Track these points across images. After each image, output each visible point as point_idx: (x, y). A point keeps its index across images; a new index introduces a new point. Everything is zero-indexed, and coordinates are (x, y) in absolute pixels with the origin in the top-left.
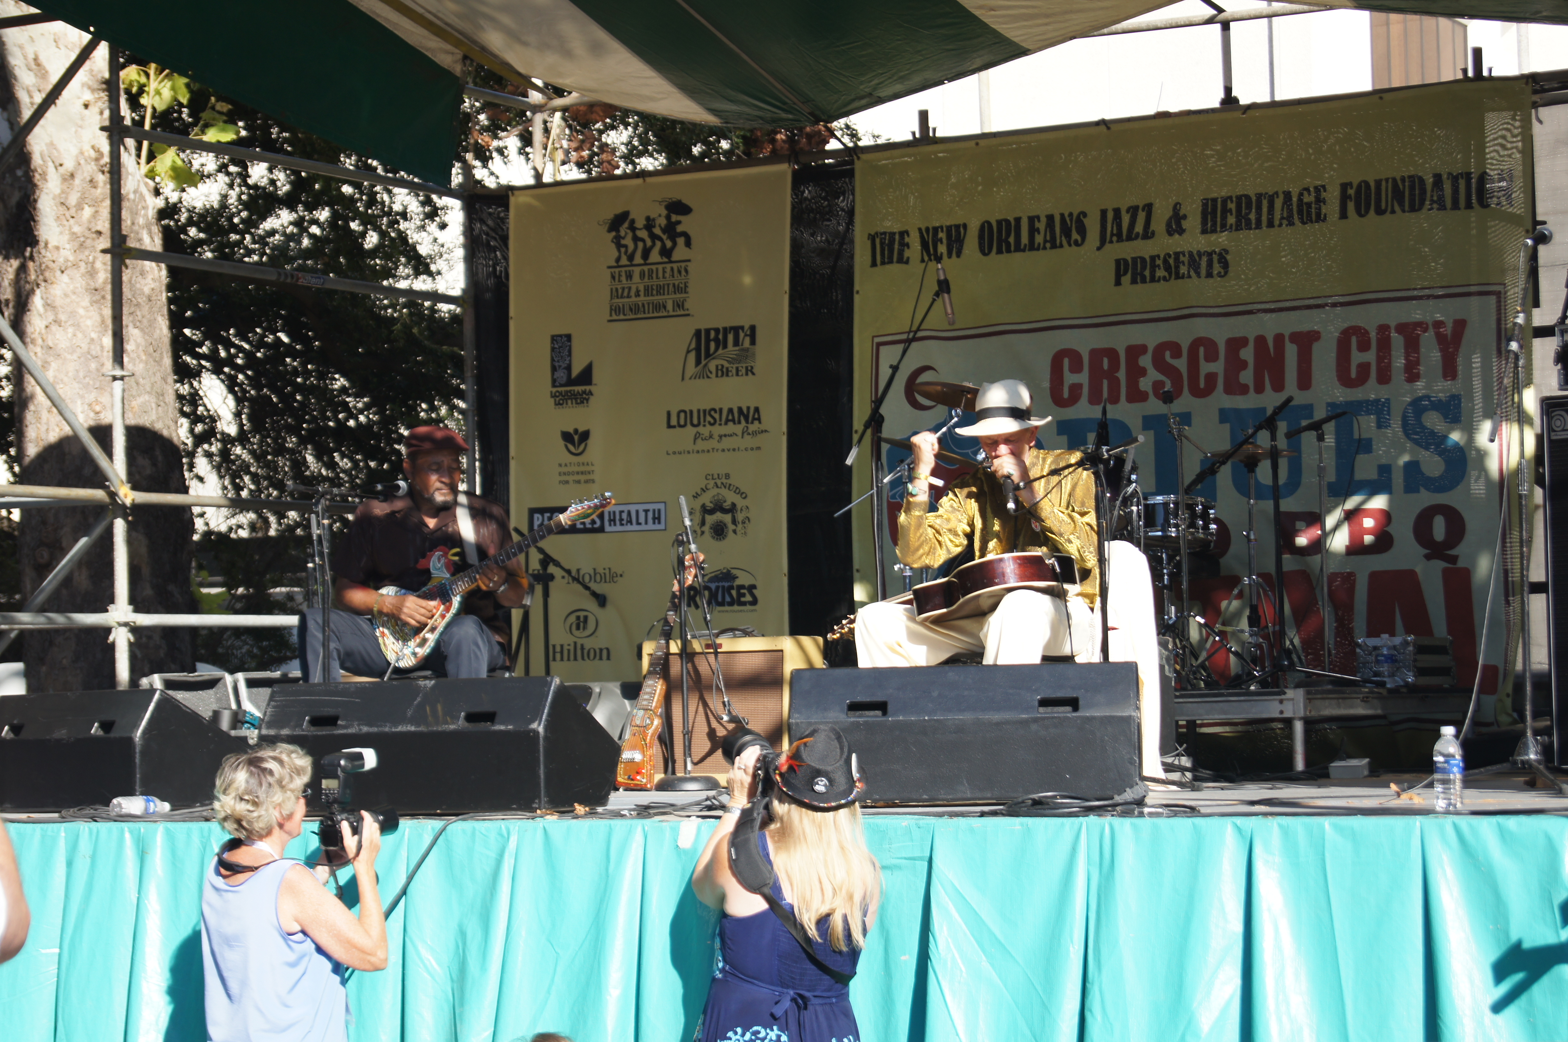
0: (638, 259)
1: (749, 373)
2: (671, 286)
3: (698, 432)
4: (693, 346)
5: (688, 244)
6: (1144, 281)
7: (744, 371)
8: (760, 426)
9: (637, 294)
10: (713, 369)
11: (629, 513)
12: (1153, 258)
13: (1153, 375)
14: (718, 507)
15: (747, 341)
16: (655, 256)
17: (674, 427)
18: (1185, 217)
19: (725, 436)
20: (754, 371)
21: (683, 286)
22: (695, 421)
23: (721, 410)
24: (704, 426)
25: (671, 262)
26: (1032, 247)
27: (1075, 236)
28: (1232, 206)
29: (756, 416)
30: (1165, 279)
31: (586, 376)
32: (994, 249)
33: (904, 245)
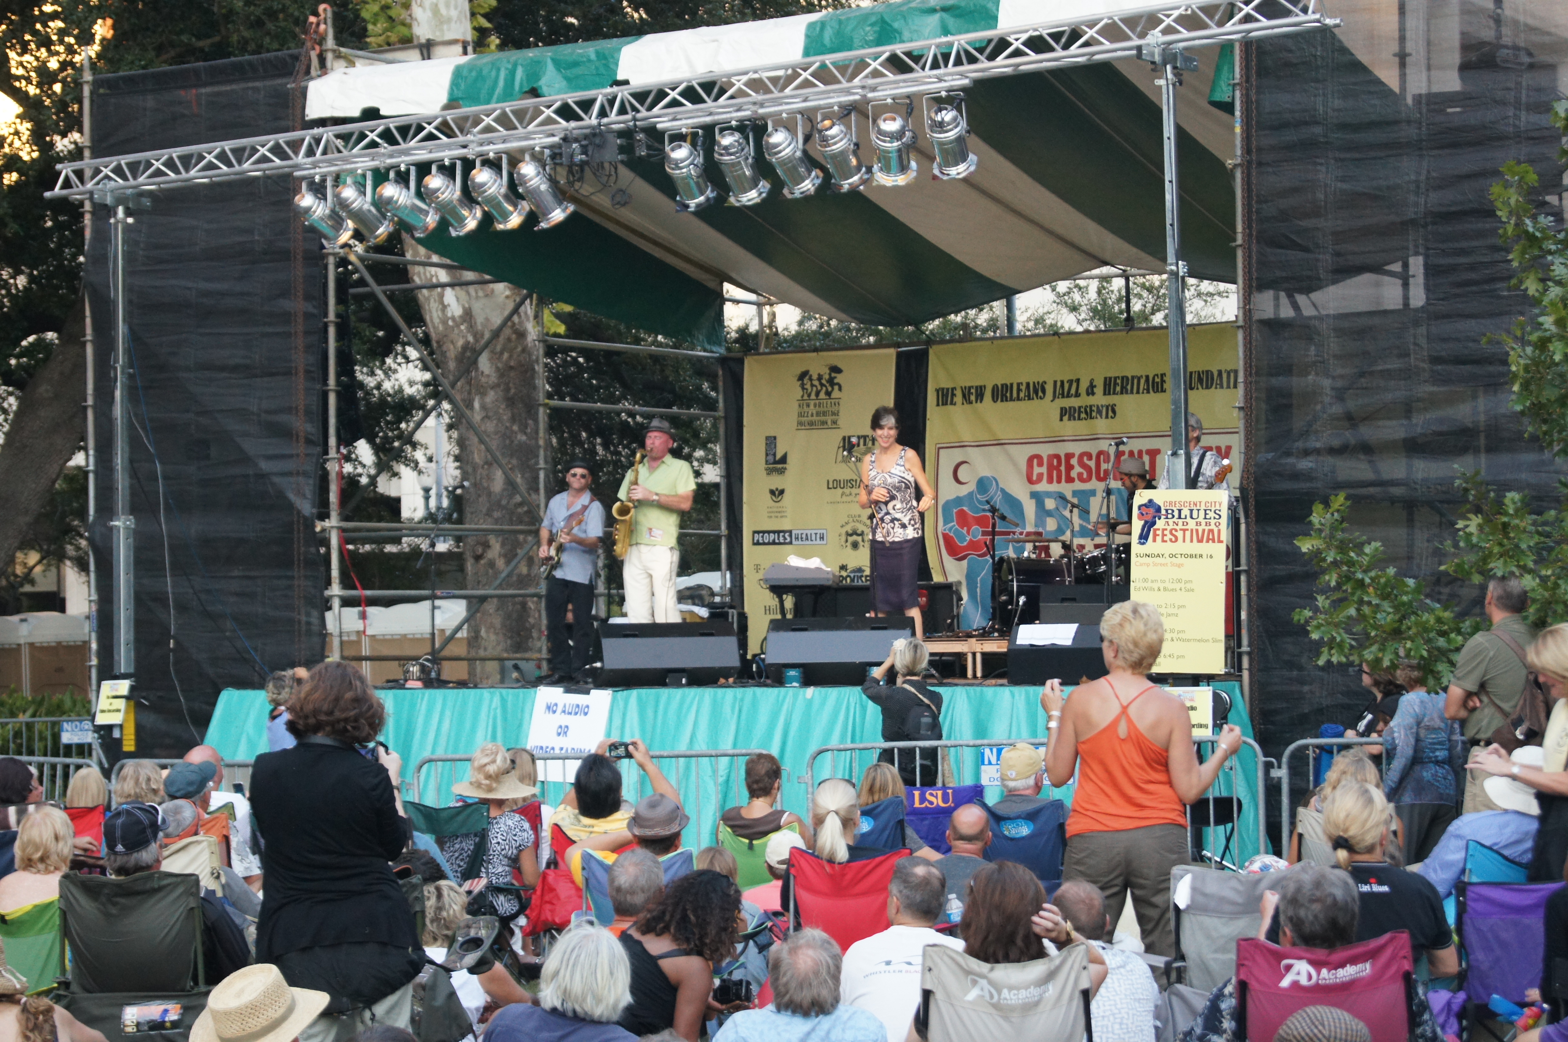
0: (813, 396)
2: (830, 412)
4: (842, 445)
5: (840, 389)
6: (1074, 419)
9: (812, 415)
11: (807, 534)
12: (1079, 408)
13: (1077, 469)
14: (854, 533)
16: (822, 395)
17: (831, 488)
18: (1095, 386)
21: (837, 412)
22: (841, 486)
23: (855, 480)
24: (846, 488)
25: (831, 399)
26: (1018, 399)
27: (1040, 394)
28: (1119, 381)
30: (1085, 419)
31: (784, 460)
32: (999, 400)
33: (953, 395)
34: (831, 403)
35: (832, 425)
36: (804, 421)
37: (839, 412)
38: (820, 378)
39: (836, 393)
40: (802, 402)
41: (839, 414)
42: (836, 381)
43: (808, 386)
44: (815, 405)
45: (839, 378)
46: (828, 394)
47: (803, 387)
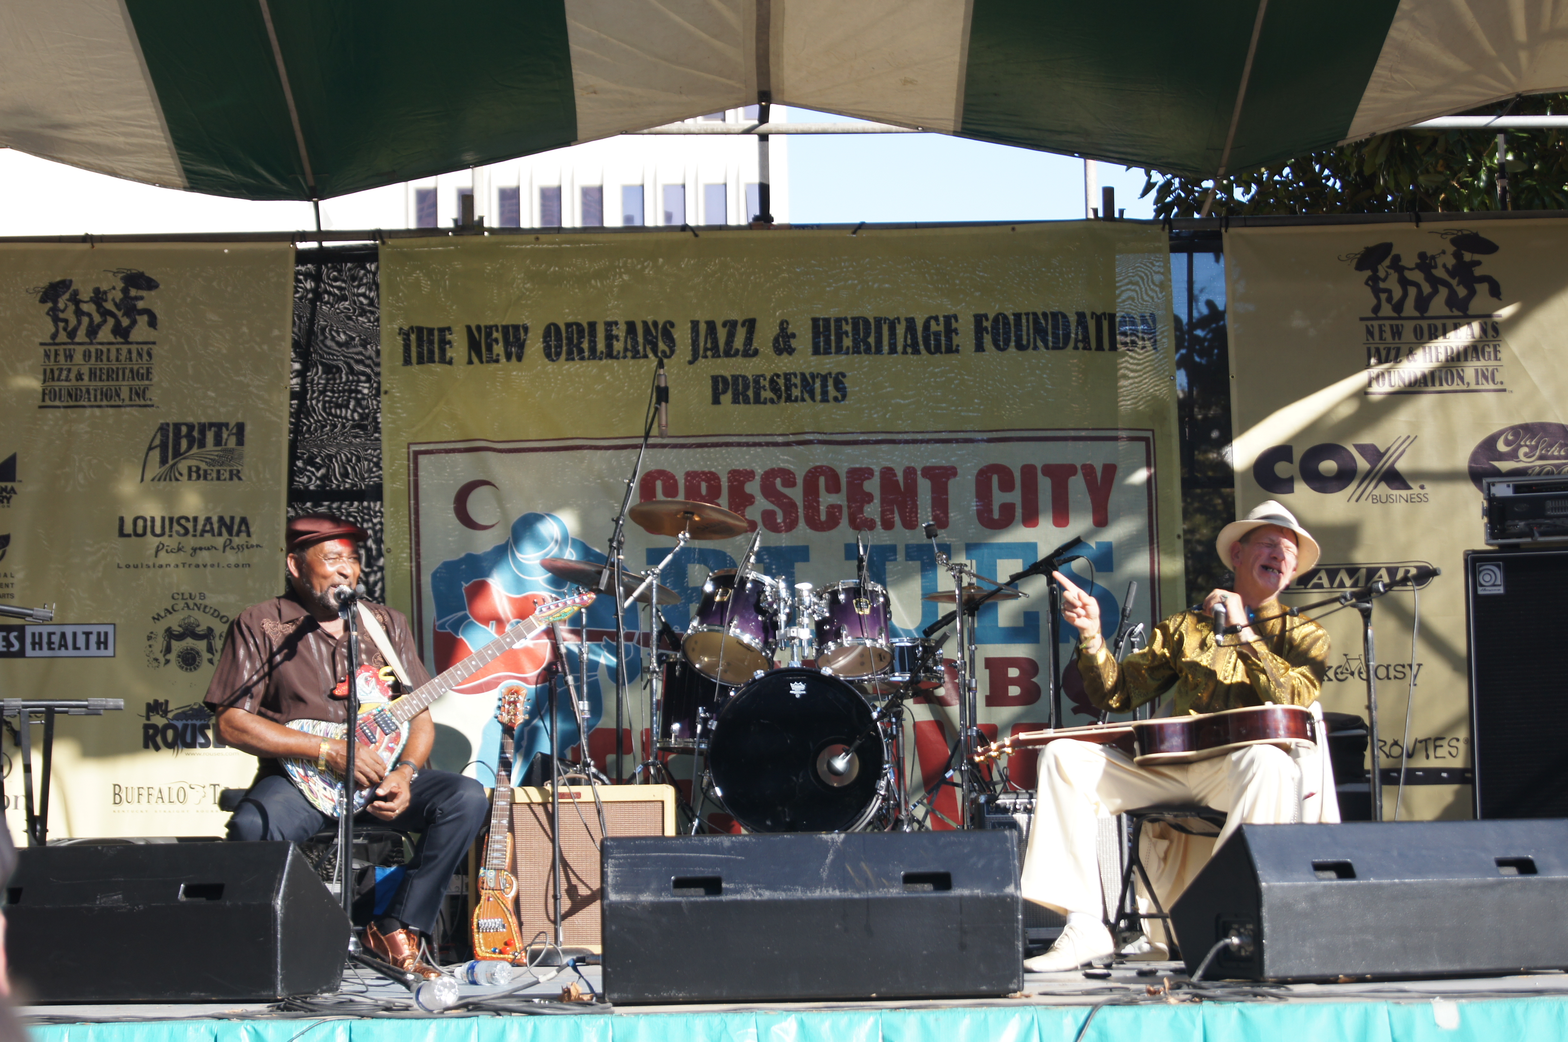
1: (235, 478)
3: (161, 543)
4: (157, 442)
5: (153, 322)
6: (747, 401)
7: (227, 475)
8: (248, 539)
9: (79, 377)
10: (185, 472)
11: (63, 635)
12: (756, 378)
13: (762, 503)
14: (189, 631)
15: (233, 440)
17: (129, 536)
18: (793, 336)
19: (201, 549)
20: (240, 475)
21: (144, 371)
22: (158, 530)
23: (195, 519)
24: (171, 536)
26: (610, 355)
27: (662, 346)
28: (848, 328)
29: (243, 528)
30: (772, 401)
31: (7, 470)
32: (563, 356)
33: (444, 343)
34: (130, 352)
35: (131, 399)
36: (60, 390)
37: (148, 372)
38: (99, 297)
39: (141, 331)
40: (53, 348)
41: (150, 376)
42: (140, 305)
43: (69, 314)
44: (87, 355)
45: (148, 300)
46: (121, 332)
47: (55, 315)
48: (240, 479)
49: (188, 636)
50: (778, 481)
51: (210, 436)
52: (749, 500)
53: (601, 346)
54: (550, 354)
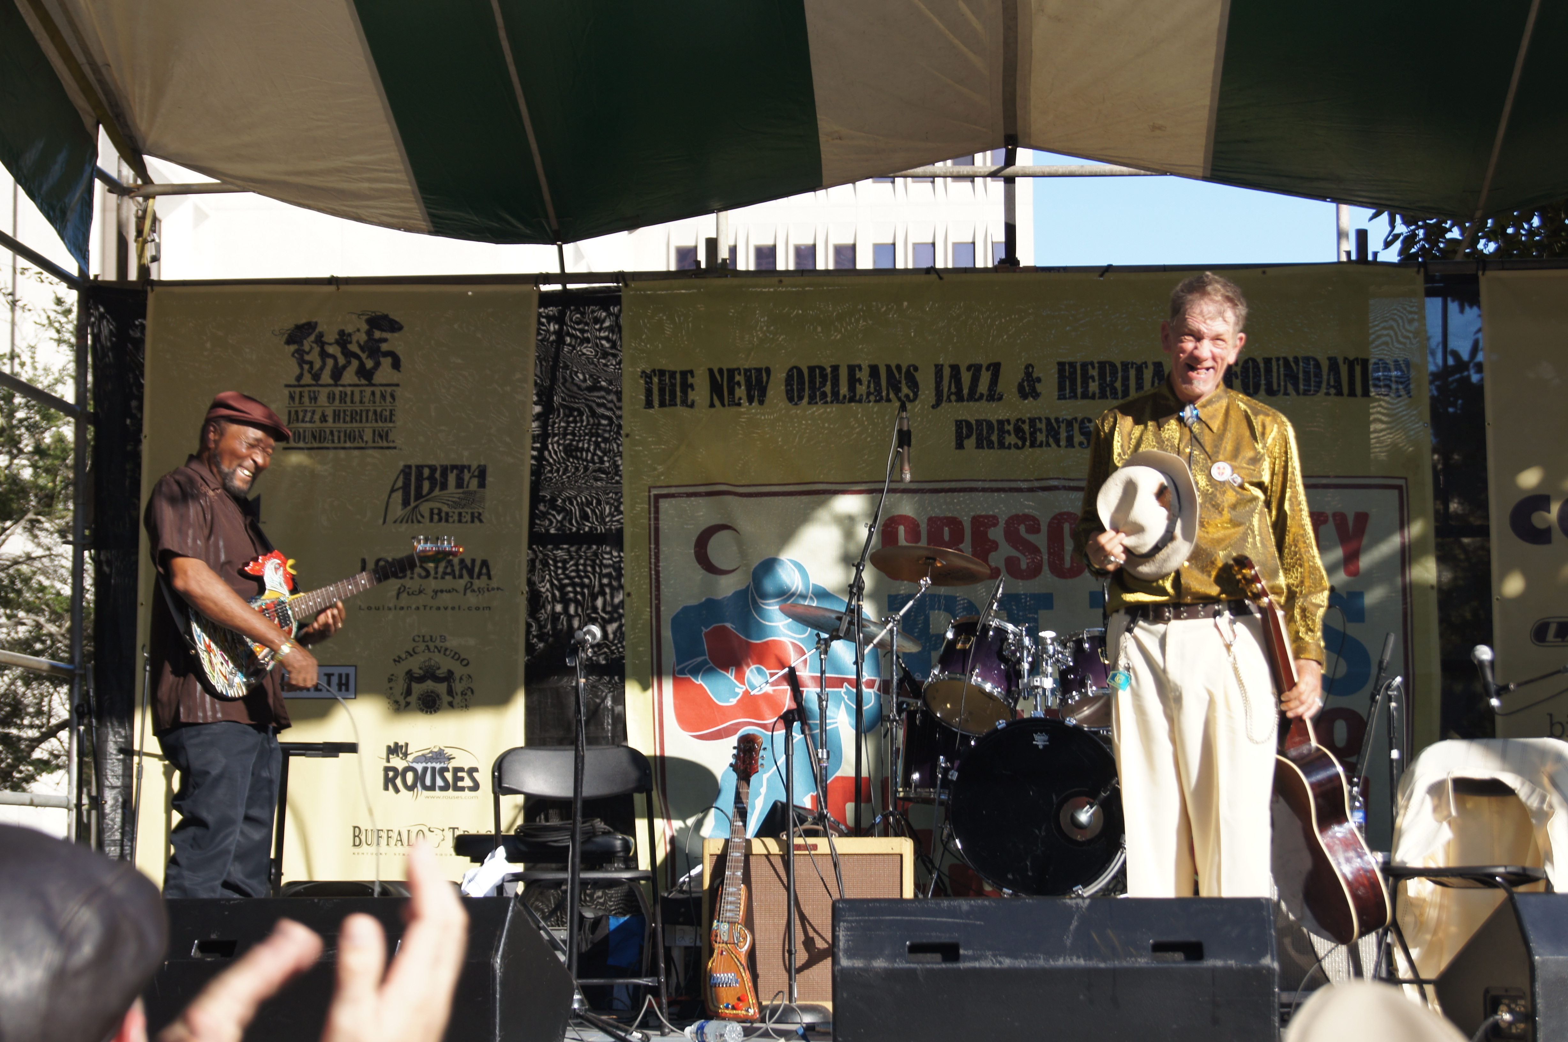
1: (476, 520)
2: (371, 414)
3: (402, 585)
4: (400, 483)
5: (396, 364)
6: (991, 445)
7: (468, 518)
8: (489, 582)
9: (324, 419)
10: (427, 515)
12: (1001, 423)
13: (1006, 550)
14: (430, 674)
15: (475, 482)
16: (349, 376)
18: (1039, 380)
19: (442, 591)
20: (482, 517)
21: (388, 413)
24: (412, 578)
25: (371, 384)
26: (852, 400)
27: (905, 390)
28: (1094, 373)
29: (484, 571)
30: (1017, 447)
32: (806, 400)
33: (686, 387)
34: (373, 393)
35: (374, 441)
36: (305, 432)
37: (391, 414)
38: (343, 340)
39: (385, 373)
40: (298, 390)
41: (394, 418)
42: (384, 347)
43: (314, 356)
44: (331, 397)
45: (393, 342)
46: (366, 374)
47: (300, 357)
48: (481, 521)
49: (429, 678)
50: (1022, 529)
51: (452, 479)
52: (995, 546)
53: (844, 390)
54: (793, 397)
